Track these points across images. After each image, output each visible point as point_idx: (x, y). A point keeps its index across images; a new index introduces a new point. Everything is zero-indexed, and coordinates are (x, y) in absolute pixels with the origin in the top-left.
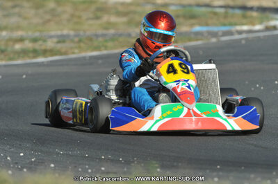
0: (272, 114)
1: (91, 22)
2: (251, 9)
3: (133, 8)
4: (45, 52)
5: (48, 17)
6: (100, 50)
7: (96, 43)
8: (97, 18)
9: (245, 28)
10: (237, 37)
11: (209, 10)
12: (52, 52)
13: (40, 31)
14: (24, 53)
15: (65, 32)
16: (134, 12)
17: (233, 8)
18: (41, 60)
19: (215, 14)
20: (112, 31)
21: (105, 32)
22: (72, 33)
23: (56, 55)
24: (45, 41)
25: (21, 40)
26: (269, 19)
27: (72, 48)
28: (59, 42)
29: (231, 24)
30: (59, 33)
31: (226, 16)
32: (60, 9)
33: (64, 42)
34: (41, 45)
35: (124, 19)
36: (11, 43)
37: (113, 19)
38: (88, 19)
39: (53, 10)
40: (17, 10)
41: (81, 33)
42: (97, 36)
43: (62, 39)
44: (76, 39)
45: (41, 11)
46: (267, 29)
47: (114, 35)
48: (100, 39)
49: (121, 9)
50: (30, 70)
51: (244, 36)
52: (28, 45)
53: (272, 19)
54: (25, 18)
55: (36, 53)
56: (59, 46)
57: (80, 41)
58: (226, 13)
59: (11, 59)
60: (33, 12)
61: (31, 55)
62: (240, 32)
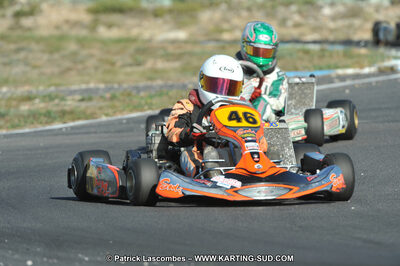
0: (388, 195)
1: (129, 69)
2: (358, 44)
3: (189, 48)
4: (63, 115)
5: (67, 64)
6: (142, 110)
7: (136, 100)
8: (139, 64)
9: (350, 71)
10: (338, 84)
11: (299, 46)
12: (72, 114)
13: (57, 85)
14: (34, 116)
15: (92, 85)
16: (191, 54)
17: (333, 43)
18: (57, 126)
19: (307, 52)
20: (159, 82)
21: (149, 83)
22: (102, 86)
23: (79, 119)
24: (63, 99)
25: (29, 98)
26: (383, 58)
27: (101, 108)
28: (82, 100)
29: (329, 67)
30: (84, 86)
31: (322, 54)
32: (84, 52)
33: (90, 99)
34: (58, 105)
35: (177, 64)
36: (14, 103)
37: (161, 64)
38: (124, 66)
39: (75, 54)
40: (22, 55)
41: (116, 86)
42: (138, 89)
43: (87, 96)
44: (108, 95)
45: (56, 56)
46: (381, 72)
47: (161, 87)
48: (142, 94)
49: (171, 49)
50: (42, 142)
51: (348, 83)
52: (39, 105)
53: (389, 58)
54: (35, 67)
55: (49, 116)
56: (83, 105)
57: (113, 98)
58: (322, 50)
59: (14, 127)
60: (46, 57)
61: (44, 119)
62: (343, 78)
